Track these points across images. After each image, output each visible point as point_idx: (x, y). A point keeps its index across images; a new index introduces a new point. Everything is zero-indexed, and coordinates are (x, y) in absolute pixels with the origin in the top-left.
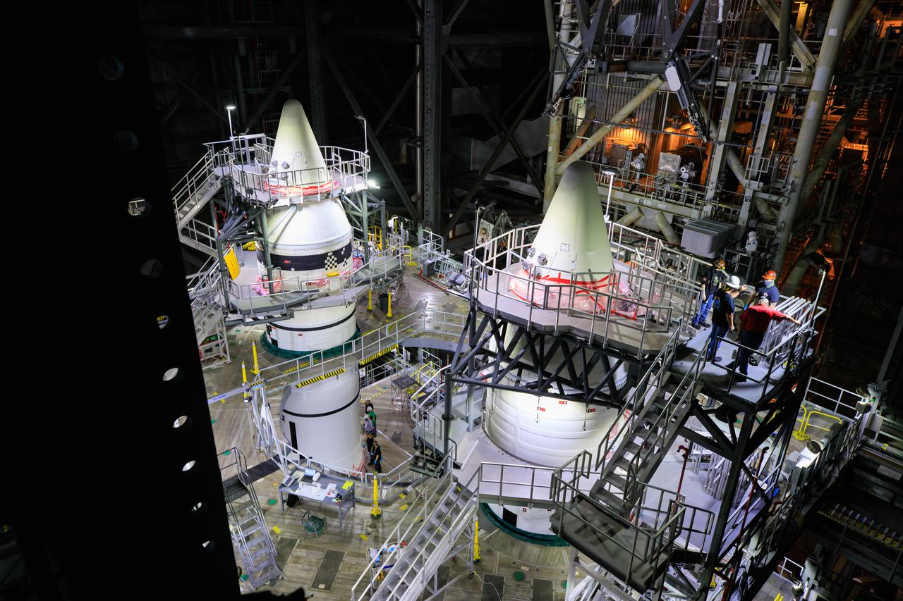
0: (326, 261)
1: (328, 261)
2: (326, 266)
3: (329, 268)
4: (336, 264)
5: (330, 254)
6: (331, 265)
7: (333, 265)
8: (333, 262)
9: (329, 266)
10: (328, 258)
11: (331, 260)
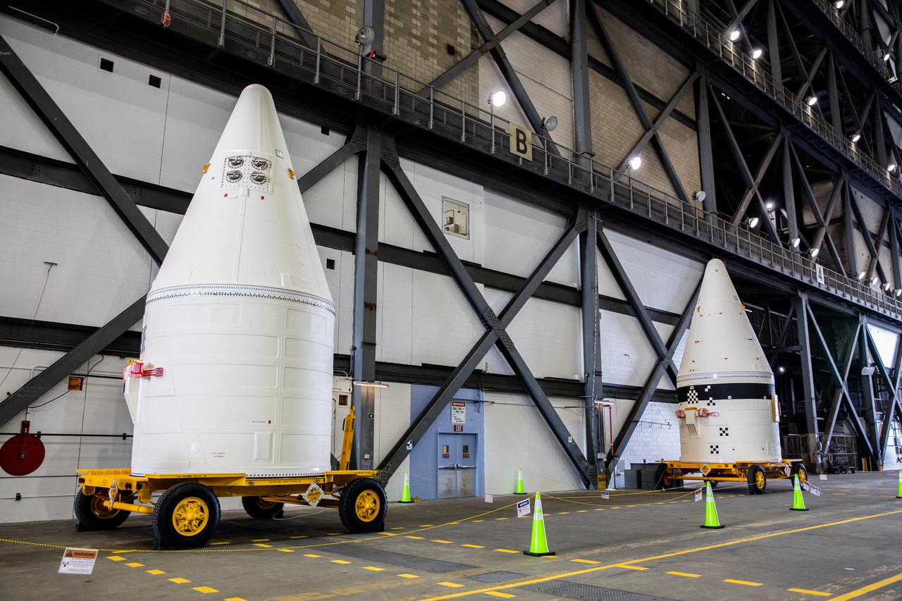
0: (688, 395)
1: (690, 395)
2: (689, 400)
3: (691, 402)
4: (697, 399)
5: (692, 388)
6: (693, 400)
7: (695, 400)
8: (695, 397)
9: (691, 400)
10: (690, 392)
11: (692, 394)
